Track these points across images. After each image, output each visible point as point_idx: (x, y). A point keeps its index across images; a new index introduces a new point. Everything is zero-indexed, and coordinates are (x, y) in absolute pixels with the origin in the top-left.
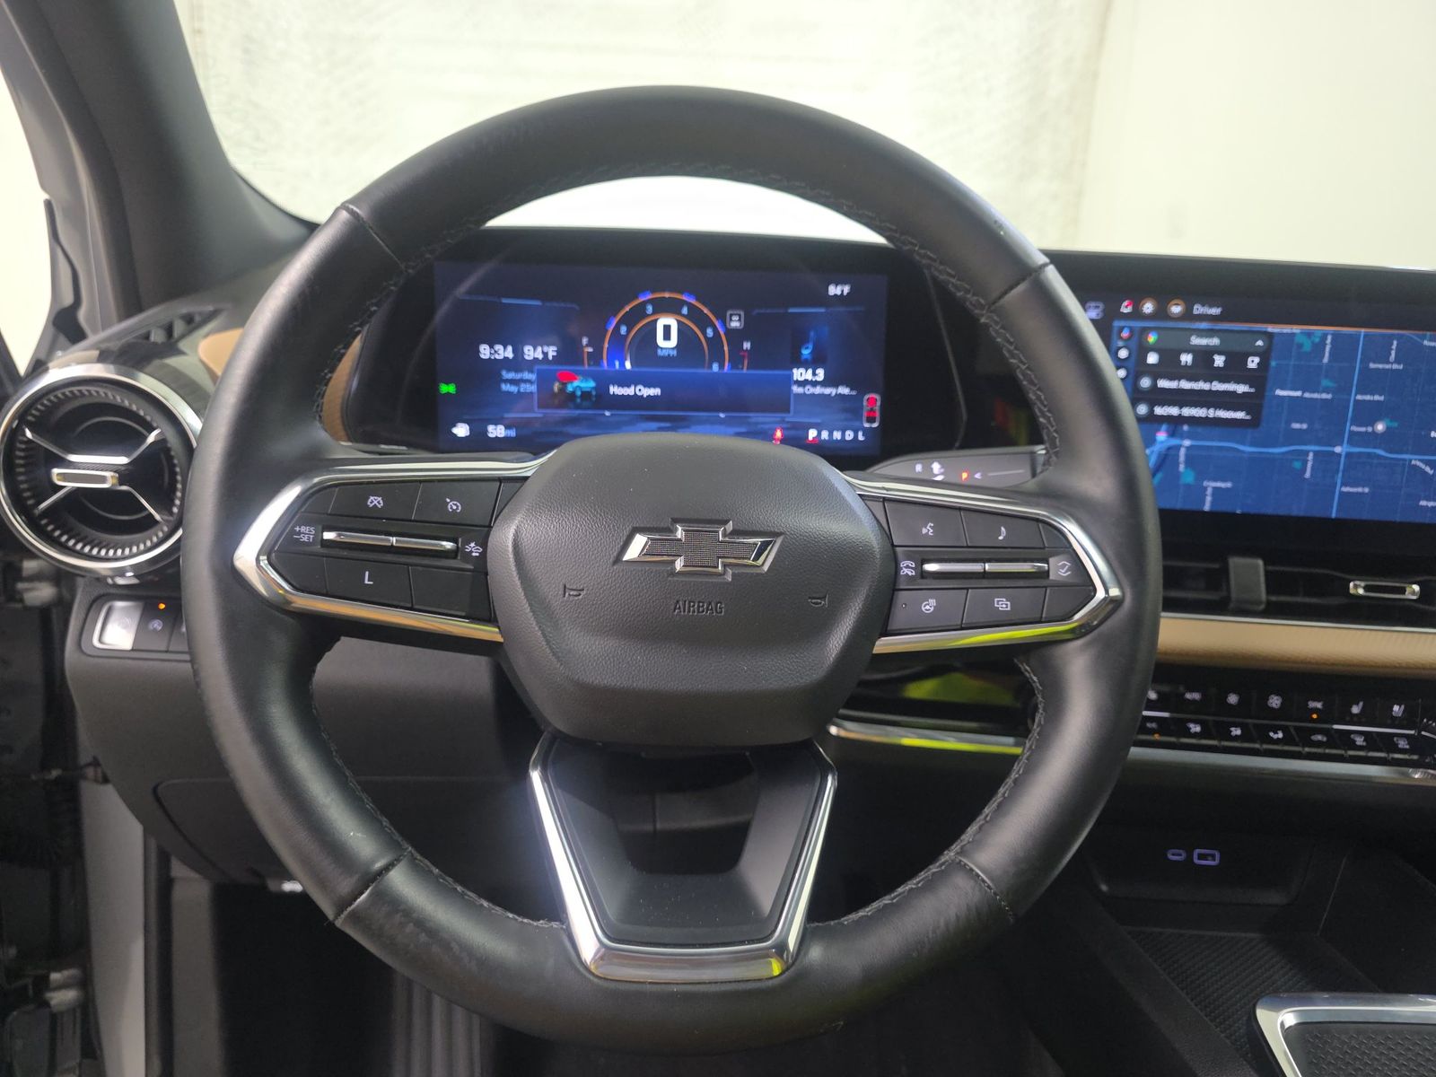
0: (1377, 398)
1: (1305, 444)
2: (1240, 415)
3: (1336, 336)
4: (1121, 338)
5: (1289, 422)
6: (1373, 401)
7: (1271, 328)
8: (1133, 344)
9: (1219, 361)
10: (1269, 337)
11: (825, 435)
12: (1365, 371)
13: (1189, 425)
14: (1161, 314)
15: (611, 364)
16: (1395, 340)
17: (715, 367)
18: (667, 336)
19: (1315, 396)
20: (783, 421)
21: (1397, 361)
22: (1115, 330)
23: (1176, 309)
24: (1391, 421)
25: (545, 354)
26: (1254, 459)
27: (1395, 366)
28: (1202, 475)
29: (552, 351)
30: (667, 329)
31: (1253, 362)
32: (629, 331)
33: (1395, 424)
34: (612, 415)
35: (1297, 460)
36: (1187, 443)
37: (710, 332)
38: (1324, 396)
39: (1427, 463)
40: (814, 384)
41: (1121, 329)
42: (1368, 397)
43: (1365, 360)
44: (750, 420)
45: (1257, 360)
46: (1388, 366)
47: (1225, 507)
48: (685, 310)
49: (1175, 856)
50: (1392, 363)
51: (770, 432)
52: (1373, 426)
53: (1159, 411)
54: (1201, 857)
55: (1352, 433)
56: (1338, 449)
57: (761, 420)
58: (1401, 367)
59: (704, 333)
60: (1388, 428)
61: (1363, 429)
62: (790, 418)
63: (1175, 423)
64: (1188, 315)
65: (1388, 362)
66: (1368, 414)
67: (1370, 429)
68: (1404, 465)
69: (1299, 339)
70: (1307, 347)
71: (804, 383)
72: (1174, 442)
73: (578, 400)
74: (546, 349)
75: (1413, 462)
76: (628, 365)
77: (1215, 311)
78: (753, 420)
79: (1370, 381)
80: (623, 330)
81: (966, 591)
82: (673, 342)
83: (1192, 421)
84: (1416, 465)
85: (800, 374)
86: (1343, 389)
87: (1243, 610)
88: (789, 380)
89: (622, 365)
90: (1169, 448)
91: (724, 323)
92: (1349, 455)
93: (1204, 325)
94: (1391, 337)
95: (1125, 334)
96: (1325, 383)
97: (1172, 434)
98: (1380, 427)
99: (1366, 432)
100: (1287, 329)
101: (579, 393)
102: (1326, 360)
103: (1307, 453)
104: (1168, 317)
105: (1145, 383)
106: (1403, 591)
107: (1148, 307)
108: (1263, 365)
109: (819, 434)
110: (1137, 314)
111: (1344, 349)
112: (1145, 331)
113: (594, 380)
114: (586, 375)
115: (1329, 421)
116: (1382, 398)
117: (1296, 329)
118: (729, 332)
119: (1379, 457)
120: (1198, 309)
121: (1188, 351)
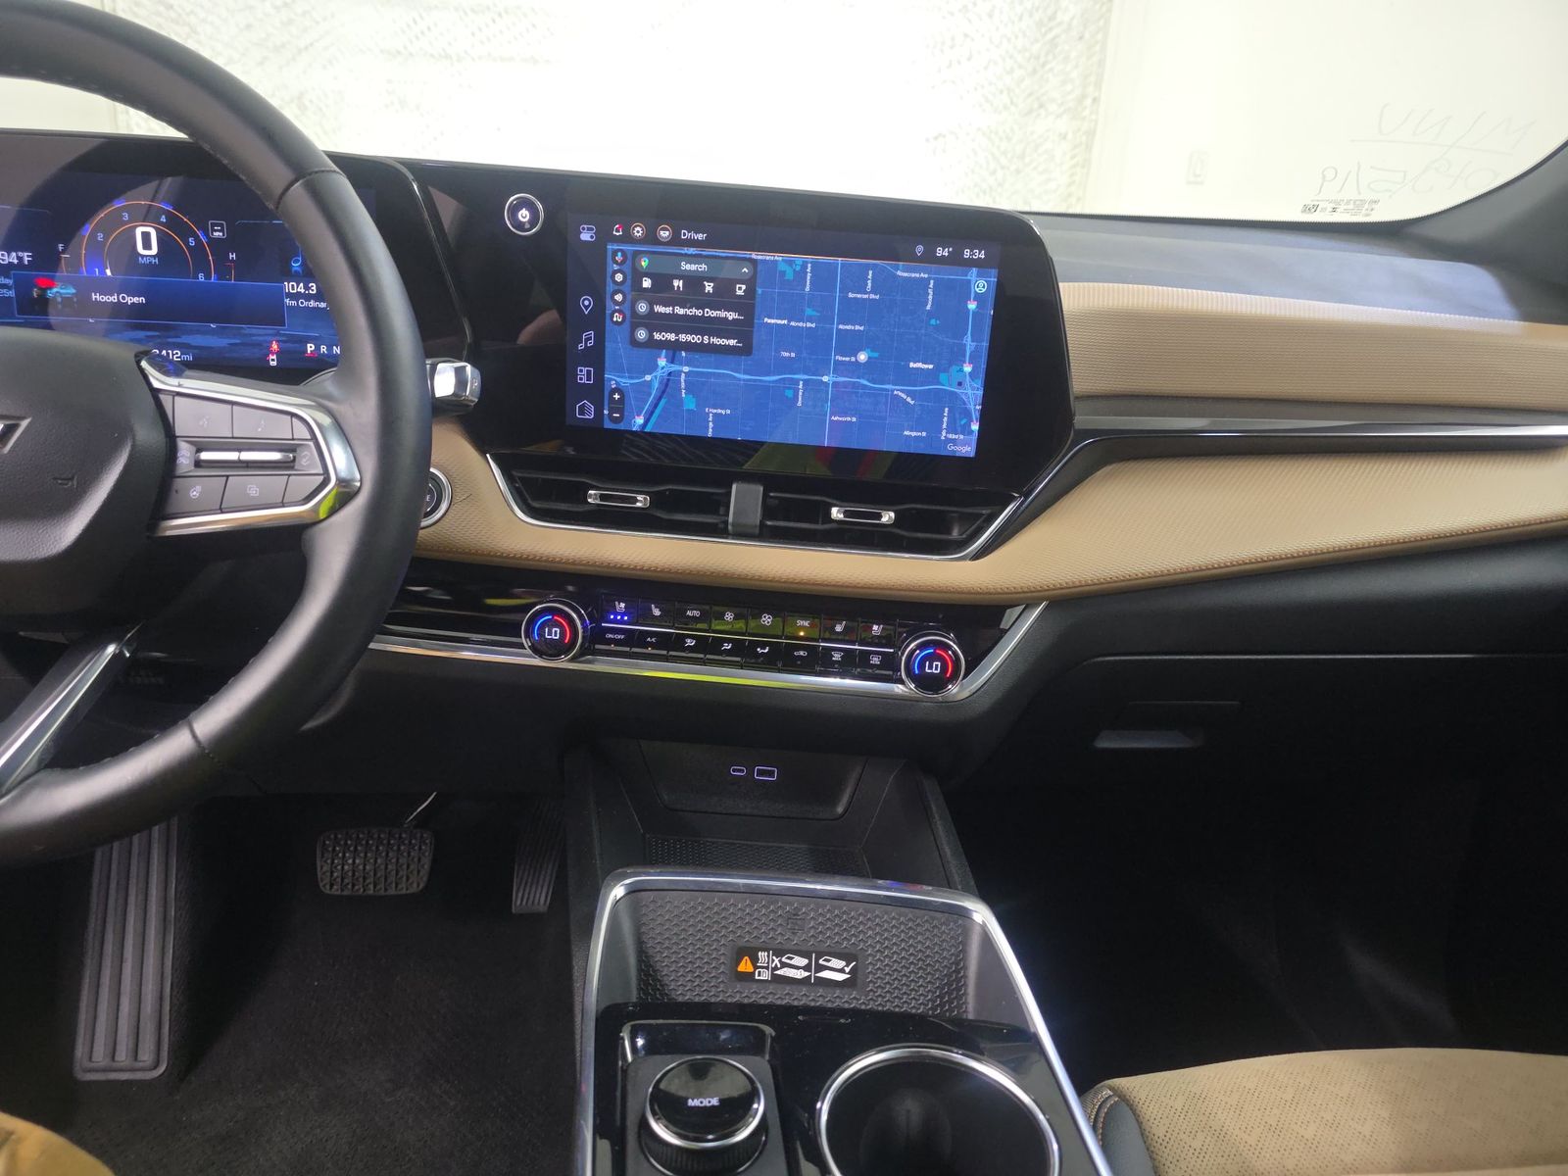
0: (857, 327)
1: (794, 374)
2: (732, 342)
3: (815, 264)
4: (616, 262)
5: (778, 351)
6: (854, 330)
7: (754, 255)
8: (627, 268)
9: (709, 287)
10: (754, 262)
11: (324, 349)
12: (844, 300)
13: (685, 351)
14: (651, 238)
15: (90, 271)
16: (871, 269)
17: (201, 277)
18: (147, 245)
19: (801, 324)
20: (278, 334)
21: (873, 291)
22: (609, 254)
23: (665, 234)
24: (872, 351)
25: (20, 259)
26: (750, 387)
27: (872, 296)
28: (702, 403)
29: (26, 257)
30: (146, 236)
31: (740, 290)
32: (106, 238)
33: (876, 355)
34: (96, 322)
35: (789, 388)
36: (686, 369)
37: (192, 242)
38: (809, 325)
39: (908, 393)
40: (308, 297)
41: (615, 253)
42: (849, 327)
43: (844, 290)
44: (243, 331)
45: (744, 287)
46: (866, 296)
47: (726, 434)
48: (163, 219)
49: (738, 772)
50: (870, 293)
51: (265, 345)
52: (856, 356)
53: (657, 336)
54: (760, 773)
55: (837, 363)
56: (825, 379)
57: (254, 331)
58: (877, 297)
59: (187, 243)
60: (869, 358)
61: (847, 359)
62: (285, 330)
63: (674, 348)
64: (675, 241)
65: (866, 293)
66: (850, 345)
67: (853, 359)
68: (887, 395)
69: (782, 267)
70: (790, 275)
71: (296, 296)
72: (675, 368)
73: (60, 306)
74: (20, 254)
75: (895, 392)
76: (108, 272)
77: (700, 236)
78: (247, 331)
79: (851, 309)
80: (100, 237)
81: (225, 478)
82: (154, 251)
83: (689, 347)
84: (897, 395)
85: (290, 287)
86: (825, 318)
87: (743, 534)
88: (281, 294)
89: (103, 272)
90: (670, 374)
91: (206, 235)
92: (835, 384)
93: (692, 251)
94: (867, 267)
95: (619, 258)
96: (809, 312)
97: (672, 360)
98: (862, 357)
99: (850, 362)
100: (769, 256)
101: (59, 299)
102: (807, 289)
103: (797, 382)
104: (657, 242)
105: (642, 307)
106: (879, 516)
107: (638, 231)
108: (751, 292)
109: (318, 348)
110: (628, 238)
111: (823, 279)
112: (637, 254)
113: (75, 287)
114: (67, 282)
115: (815, 349)
116: (862, 328)
117: (778, 257)
118: (213, 242)
119: (865, 387)
120: (685, 234)
121: (679, 278)
